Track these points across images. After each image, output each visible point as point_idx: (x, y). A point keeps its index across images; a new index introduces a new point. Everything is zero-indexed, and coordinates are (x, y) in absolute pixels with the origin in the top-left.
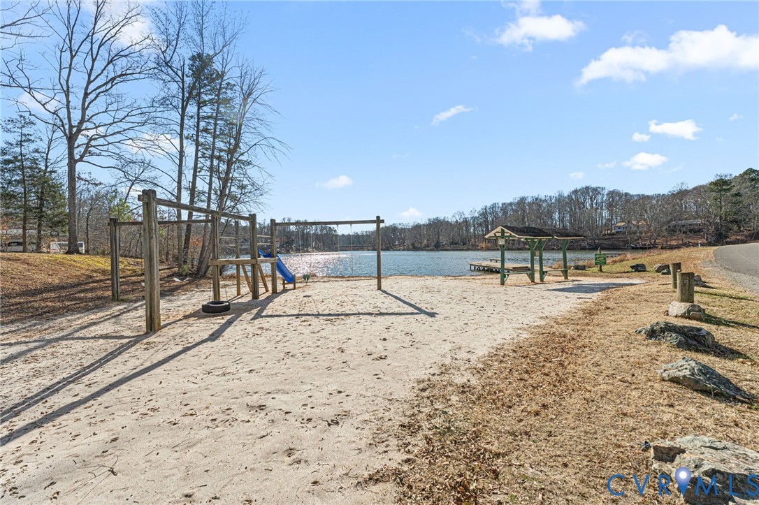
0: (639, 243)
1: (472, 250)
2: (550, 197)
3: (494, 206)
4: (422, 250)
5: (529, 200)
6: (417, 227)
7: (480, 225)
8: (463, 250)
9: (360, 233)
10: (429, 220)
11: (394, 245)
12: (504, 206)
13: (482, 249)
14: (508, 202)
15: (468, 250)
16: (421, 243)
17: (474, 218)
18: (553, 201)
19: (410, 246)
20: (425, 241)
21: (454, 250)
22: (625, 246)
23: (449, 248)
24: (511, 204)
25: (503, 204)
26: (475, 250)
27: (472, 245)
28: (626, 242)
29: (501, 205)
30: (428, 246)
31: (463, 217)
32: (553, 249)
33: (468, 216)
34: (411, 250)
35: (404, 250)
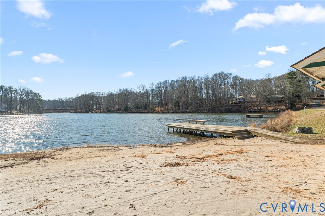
0: (252, 109)
1: (151, 113)
2: (201, 77)
3: (166, 82)
4: (115, 113)
5: (188, 79)
6: (111, 96)
7: (157, 95)
8: (145, 113)
9: (64, 99)
10: (120, 90)
11: (92, 109)
12: (172, 83)
13: (158, 112)
14: (175, 80)
15: (148, 112)
16: (114, 108)
17: (152, 90)
18: (203, 80)
19: (105, 110)
20: (117, 106)
21: (138, 113)
22: (245, 110)
23: (135, 111)
24: (177, 81)
25: (171, 81)
26: (153, 113)
27: (151, 109)
28: (245, 108)
29: (170, 82)
30: (119, 110)
31: (145, 88)
32: (204, 112)
33: (149, 88)
34: (106, 113)
35: (100, 113)
